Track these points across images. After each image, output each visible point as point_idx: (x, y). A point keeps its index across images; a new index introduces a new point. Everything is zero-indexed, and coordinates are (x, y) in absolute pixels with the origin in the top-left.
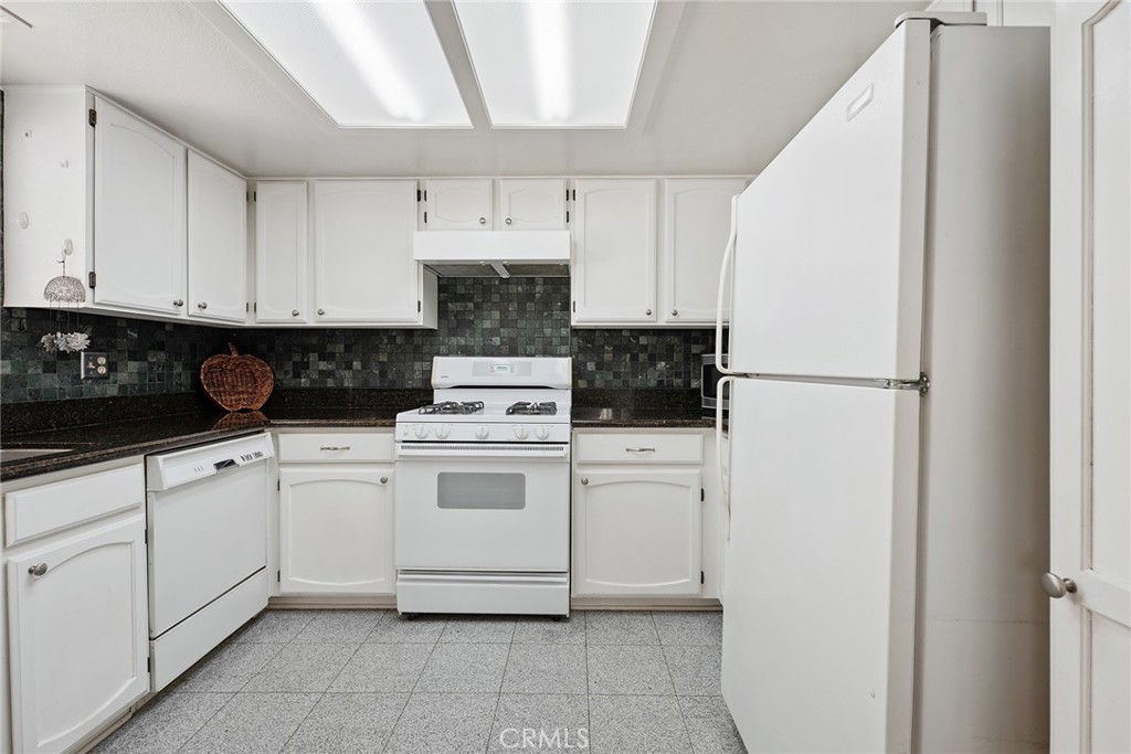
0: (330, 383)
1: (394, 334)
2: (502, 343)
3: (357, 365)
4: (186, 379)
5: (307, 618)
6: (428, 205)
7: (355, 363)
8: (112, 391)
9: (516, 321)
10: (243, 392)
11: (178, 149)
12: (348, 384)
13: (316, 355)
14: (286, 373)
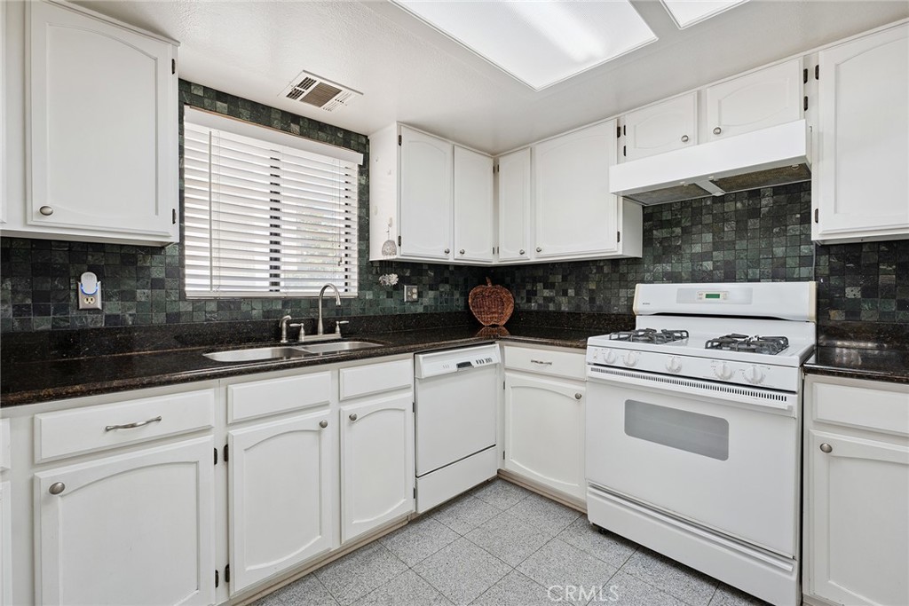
0: (552, 307)
1: (602, 264)
2: (716, 268)
3: (571, 292)
4: (461, 303)
5: (522, 495)
6: (627, 140)
7: (570, 291)
8: (420, 310)
9: (734, 243)
10: (495, 312)
11: (446, 147)
12: (564, 308)
13: (542, 284)
14: (522, 298)
